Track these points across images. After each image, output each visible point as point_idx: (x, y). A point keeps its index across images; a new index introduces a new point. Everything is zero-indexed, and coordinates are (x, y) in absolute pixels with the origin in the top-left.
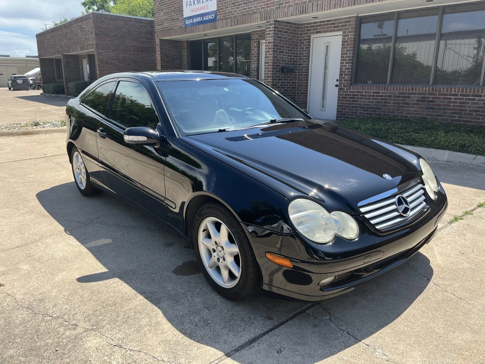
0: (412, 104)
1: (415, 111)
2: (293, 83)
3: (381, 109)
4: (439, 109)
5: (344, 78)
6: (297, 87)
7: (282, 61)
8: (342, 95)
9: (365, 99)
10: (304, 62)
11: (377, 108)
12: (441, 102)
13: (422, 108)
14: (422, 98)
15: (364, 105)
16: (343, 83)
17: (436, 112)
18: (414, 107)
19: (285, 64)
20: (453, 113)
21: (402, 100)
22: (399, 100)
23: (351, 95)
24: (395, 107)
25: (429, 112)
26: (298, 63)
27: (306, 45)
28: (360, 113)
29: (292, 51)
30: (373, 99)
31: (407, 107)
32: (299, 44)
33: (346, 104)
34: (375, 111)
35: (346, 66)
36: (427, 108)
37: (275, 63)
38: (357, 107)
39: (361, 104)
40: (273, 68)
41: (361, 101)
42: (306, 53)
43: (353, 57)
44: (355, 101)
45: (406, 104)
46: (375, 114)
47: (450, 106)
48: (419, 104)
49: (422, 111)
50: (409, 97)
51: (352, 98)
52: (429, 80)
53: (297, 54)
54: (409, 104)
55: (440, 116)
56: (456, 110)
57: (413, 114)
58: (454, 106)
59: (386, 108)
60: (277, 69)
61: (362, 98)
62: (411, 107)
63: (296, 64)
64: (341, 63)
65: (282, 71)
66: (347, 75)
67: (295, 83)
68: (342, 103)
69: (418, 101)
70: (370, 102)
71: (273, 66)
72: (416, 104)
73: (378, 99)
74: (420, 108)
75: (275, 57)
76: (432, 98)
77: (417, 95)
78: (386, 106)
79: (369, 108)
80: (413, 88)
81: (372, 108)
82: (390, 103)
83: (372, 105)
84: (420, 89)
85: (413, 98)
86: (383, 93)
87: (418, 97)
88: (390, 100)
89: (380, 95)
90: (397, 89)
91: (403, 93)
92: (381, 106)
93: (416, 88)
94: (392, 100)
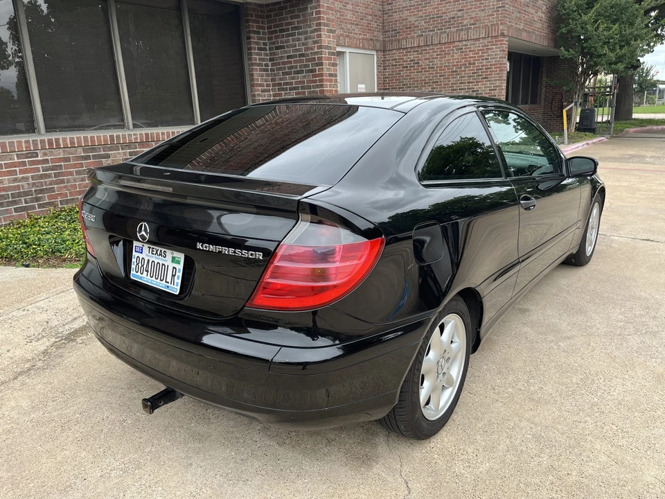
3: (52, 190)
11: (42, 191)
30: (24, 172)
34: (37, 199)
59: (65, 187)
70: (15, 180)
73: (37, 170)
77: (121, 151)
78: (62, 182)
79: (19, 195)
80: (112, 137)
81: (26, 194)
82: (71, 173)
83: (26, 186)
84: (125, 138)
85: (115, 157)
86: (45, 154)
87: (124, 153)
88: (67, 167)
89: (39, 158)
90: (79, 142)
91: (93, 150)
92: (51, 184)
93: (118, 137)
94: (74, 166)
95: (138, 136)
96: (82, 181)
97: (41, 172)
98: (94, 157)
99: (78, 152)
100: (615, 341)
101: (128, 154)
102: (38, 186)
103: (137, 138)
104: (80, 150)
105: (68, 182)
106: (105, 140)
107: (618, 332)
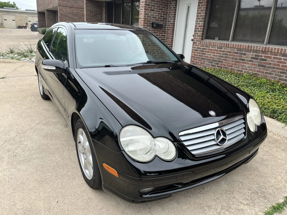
0: (247, 60)
1: (249, 67)
2: (162, 35)
3: (222, 62)
4: (269, 67)
5: (197, 34)
6: (166, 39)
7: (153, 17)
8: (195, 48)
9: (211, 52)
10: (171, 19)
11: (219, 61)
12: (272, 61)
13: (255, 65)
14: (256, 55)
15: (210, 57)
16: (196, 38)
17: (267, 70)
18: (248, 64)
19: (155, 20)
20: (281, 73)
21: (239, 56)
22: (237, 56)
23: (201, 48)
24: (233, 61)
25: (260, 69)
26: (167, 20)
27: (173, 5)
28: (206, 64)
29: (162, 10)
30: (217, 53)
31: (243, 63)
32: (169, 5)
33: (197, 55)
34: (217, 64)
35: (199, 24)
36: (259, 65)
37: (146, 19)
38: (205, 59)
39: (208, 57)
40: (144, 23)
41: (208, 54)
42: (173, 12)
43: (205, 16)
44: (204, 54)
45: (242, 60)
46: (217, 66)
47: (279, 65)
48: (252, 61)
49: (254, 68)
50: (245, 54)
51: (202, 51)
52: (264, 40)
53: (167, 13)
54: (245, 60)
55: (270, 74)
56: (284, 70)
57: (247, 69)
58: (282, 66)
59: (226, 62)
60: (148, 23)
61: (209, 52)
62: (246, 63)
63: (166, 21)
64: (196, 21)
65: (152, 26)
66: (199, 31)
67: (165, 36)
68: (194, 55)
69: (252, 58)
70: (214, 55)
71: (144, 21)
72: (250, 61)
73: (220, 54)
74: (253, 64)
75: (147, 14)
76: (264, 56)
77: (252, 53)
78: (226, 60)
79: (213, 61)
80: (249, 46)
81: (215, 61)
82: (230, 58)
83: (216, 58)
84: (255, 47)
85: (248, 55)
86: (224, 49)
87: (253, 54)
88: (230, 55)
89: (223, 50)
90: (236, 46)
91: (240, 50)
92: (222, 60)
93: (251, 46)
94: (232, 55)
95: (261, 48)
96: (232, 62)
97: (221, 55)
98: (240, 54)
99: (235, 50)
100: (20, 131)
101: (254, 55)
102: (219, 59)
103: (260, 49)
104: (236, 49)
105: (228, 61)
106: (246, 47)
107: (22, 135)
